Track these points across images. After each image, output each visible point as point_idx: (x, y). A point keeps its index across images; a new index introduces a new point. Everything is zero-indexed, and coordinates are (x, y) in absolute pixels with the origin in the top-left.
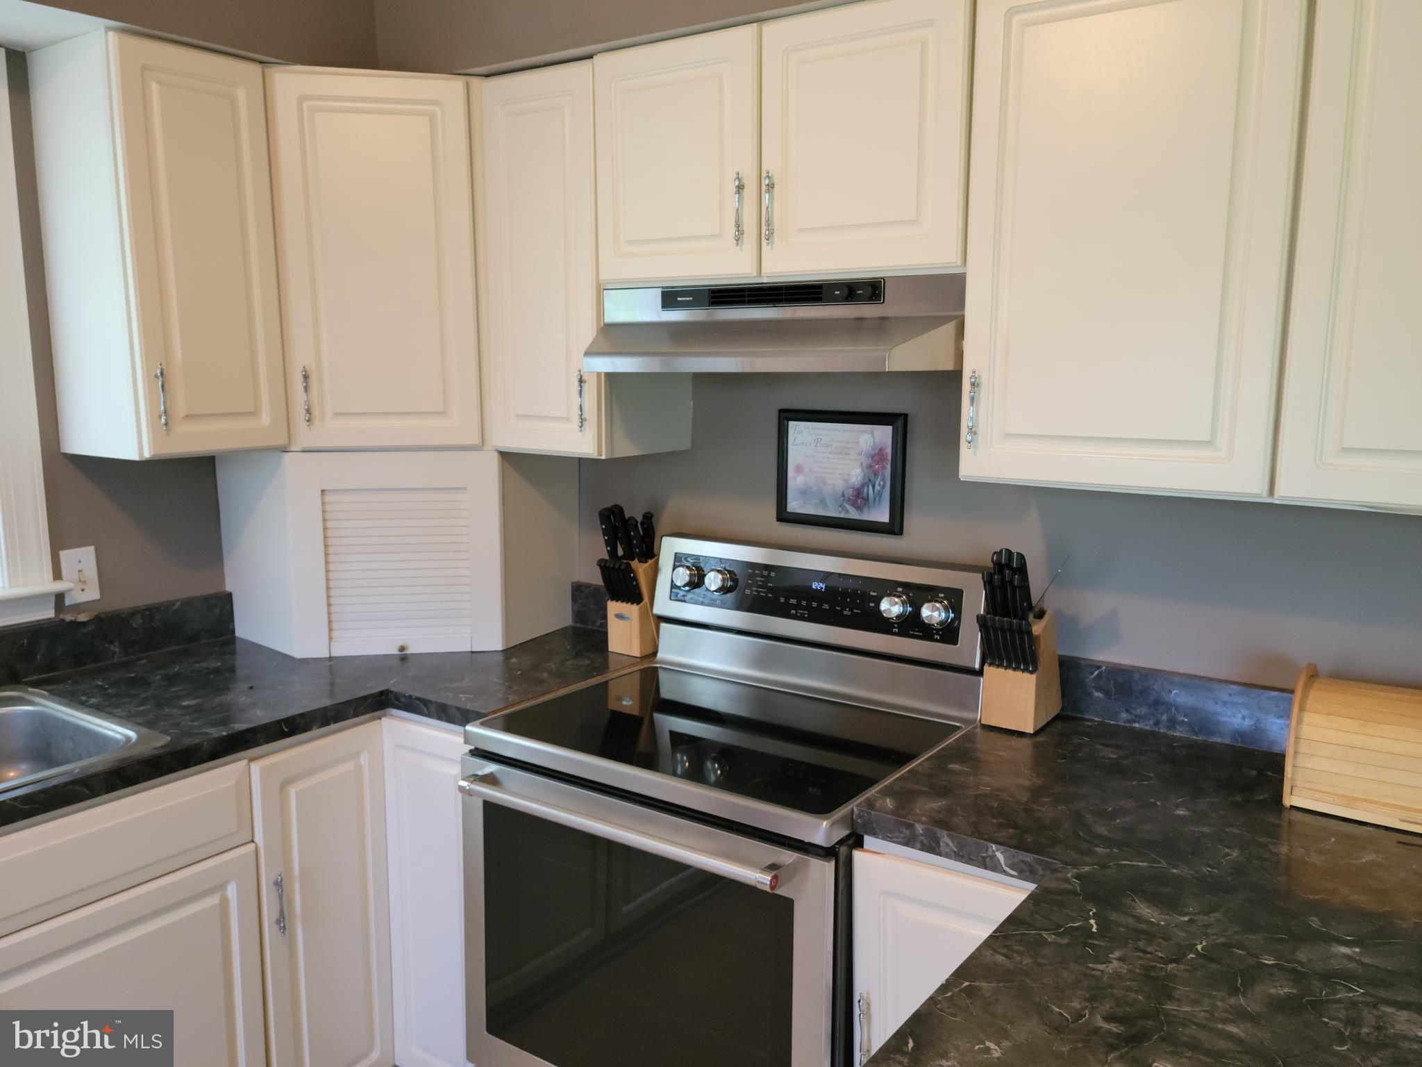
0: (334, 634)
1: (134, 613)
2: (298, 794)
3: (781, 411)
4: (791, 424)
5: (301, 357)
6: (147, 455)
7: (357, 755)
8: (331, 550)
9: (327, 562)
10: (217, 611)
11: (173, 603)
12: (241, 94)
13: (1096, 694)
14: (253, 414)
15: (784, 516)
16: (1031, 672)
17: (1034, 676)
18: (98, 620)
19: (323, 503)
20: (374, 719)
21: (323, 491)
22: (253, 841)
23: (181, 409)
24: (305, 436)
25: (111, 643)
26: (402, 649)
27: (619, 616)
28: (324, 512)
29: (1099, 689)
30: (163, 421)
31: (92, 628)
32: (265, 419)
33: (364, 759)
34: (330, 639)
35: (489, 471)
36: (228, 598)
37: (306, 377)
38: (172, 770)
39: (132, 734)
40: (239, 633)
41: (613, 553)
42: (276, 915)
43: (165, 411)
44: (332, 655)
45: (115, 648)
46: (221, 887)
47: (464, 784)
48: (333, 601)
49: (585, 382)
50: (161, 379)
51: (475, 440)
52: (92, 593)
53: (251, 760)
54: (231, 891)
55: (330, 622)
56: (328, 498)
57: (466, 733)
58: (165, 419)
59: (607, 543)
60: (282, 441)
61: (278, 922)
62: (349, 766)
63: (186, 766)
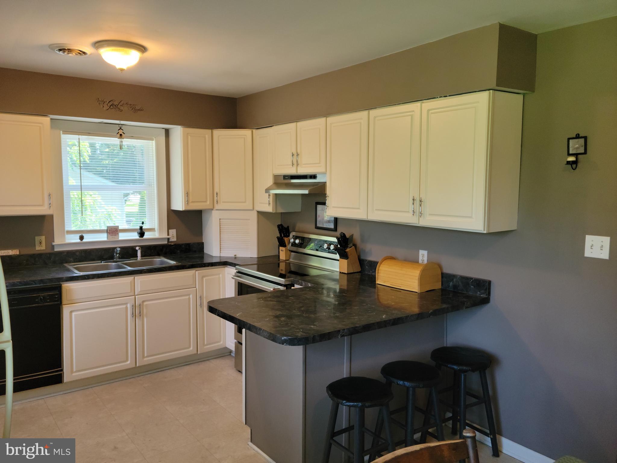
0: (221, 251)
1: (182, 244)
2: (206, 279)
3: (316, 203)
4: (318, 205)
5: (216, 190)
6: (184, 209)
7: (219, 274)
8: (221, 232)
9: (220, 235)
10: (200, 246)
11: (191, 243)
12: (207, 136)
13: (367, 267)
14: (206, 202)
15: (317, 228)
16: (347, 259)
17: (347, 260)
18: (175, 245)
19: (220, 222)
20: (224, 267)
21: (220, 219)
22: (196, 287)
23: (191, 201)
24: (217, 207)
25: (177, 250)
26: (235, 255)
27: (281, 250)
28: (220, 224)
29: (367, 266)
30: (187, 203)
31: (174, 246)
32: (208, 203)
33: (221, 275)
34: (220, 252)
35: (254, 215)
36: (203, 243)
37: (217, 194)
38: (181, 269)
39: (175, 263)
40: (205, 252)
41: (281, 235)
42: (200, 304)
43: (187, 201)
44: (221, 256)
45: (179, 251)
46: (189, 295)
47: (233, 277)
48: (221, 244)
49: (270, 195)
50: (187, 194)
51: (251, 208)
52: (175, 239)
53: (196, 271)
54: (191, 296)
55: (220, 248)
56: (221, 221)
57: (236, 268)
58: (187, 202)
59: (279, 233)
60: (212, 208)
61: (200, 305)
62: (217, 276)
63: (183, 269)
